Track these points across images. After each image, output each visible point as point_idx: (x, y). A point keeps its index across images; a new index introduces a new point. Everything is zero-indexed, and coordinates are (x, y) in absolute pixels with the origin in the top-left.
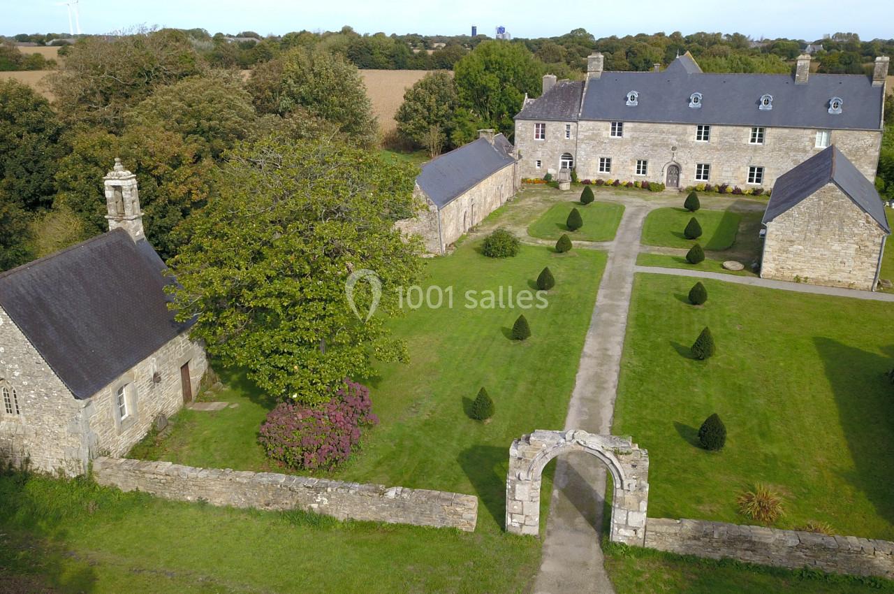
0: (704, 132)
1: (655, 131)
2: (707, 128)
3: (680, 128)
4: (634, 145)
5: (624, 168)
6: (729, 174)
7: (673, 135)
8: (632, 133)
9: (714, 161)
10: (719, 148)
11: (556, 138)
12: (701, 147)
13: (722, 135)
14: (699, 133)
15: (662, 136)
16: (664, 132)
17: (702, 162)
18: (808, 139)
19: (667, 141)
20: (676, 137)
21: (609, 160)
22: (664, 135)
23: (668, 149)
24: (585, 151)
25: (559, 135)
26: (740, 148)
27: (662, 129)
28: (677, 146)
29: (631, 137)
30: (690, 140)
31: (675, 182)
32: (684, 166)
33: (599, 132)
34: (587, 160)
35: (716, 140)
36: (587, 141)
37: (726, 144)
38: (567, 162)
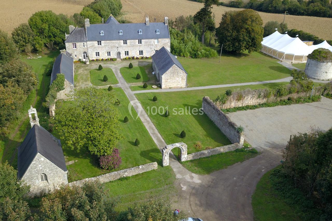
0: (125, 43)
1: (111, 43)
2: (126, 41)
3: (118, 41)
4: (106, 47)
5: (103, 55)
6: (134, 53)
9: (129, 50)
10: (130, 46)
11: (80, 47)
12: (125, 46)
13: (130, 42)
17: (126, 51)
18: (153, 42)
20: (117, 44)
21: (98, 53)
22: (114, 44)
23: (116, 48)
24: (91, 51)
25: (81, 47)
26: (136, 46)
27: (113, 42)
28: (118, 47)
29: (104, 45)
30: (122, 45)
31: (119, 57)
32: (121, 52)
33: (94, 44)
34: (91, 53)
35: (129, 44)
36: (91, 48)
37: (132, 45)
38: (85, 55)
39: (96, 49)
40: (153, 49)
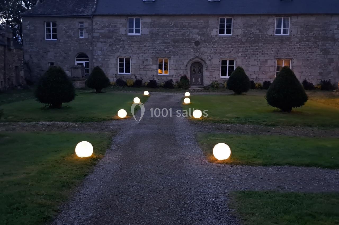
0: (227, 28)
1: (176, 26)
2: (229, 21)
3: (202, 21)
4: (154, 41)
5: (145, 67)
6: (256, 69)
7: (194, 29)
8: (151, 29)
9: (240, 55)
11: (70, 37)
12: (225, 41)
13: (246, 26)
14: (222, 26)
15: (183, 31)
16: (184, 26)
17: (227, 57)
19: (188, 35)
20: (197, 31)
21: (128, 61)
22: (185, 30)
23: (190, 45)
24: (102, 50)
25: (72, 34)
26: (265, 40)
27: (182, 23)
28: (199, 40)
29: (150, 33)
30: (212, 34)
31: (199, 80)
32: (208, 63)
33: (116, 28)
34: (104, 60)
35: (239, 32)
36: (104, 40)
37: (252, 36)
38: (83, 64)
39: (121, 47)
40: (334, 56)
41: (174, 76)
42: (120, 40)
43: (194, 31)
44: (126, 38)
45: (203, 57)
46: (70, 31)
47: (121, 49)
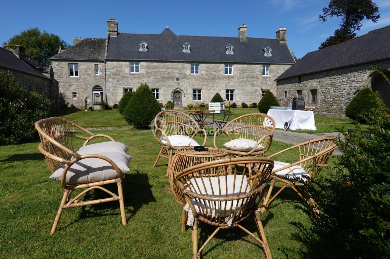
1: (163, 68)
2: (197, 65)
3: (180, 65)
4: (149, 78)
7: (175, 70)
8: (146, 69)
9: (204, 87)
11: (88, 74)
12: (195, 78)
13: (208, 69)
14: (193, 69)
16: (169, 68)
17: (196, 87)
18: (258, 71)
19: (171, 74)
20: (178, 71)
22: (169, 70)
23: (173, 80)
24: (112, 84)
25: (90, 72)
26: (219, 78)
27: (168, 66)
28: (179, 77)
29: (146, 72)
30: (187, 73)
31: (179, 103)
32: (185, 92)
33: (122, 69)
34: (114, 90)
35: (204, 72)
36: (114, 76)
37: (211, 75)
38: (98, 93)
39: (126, 81)
40: (258, 88)
41: (163, 101)
42: (125, 77)
43: (175, 71)
44: (129, 75)
45: (182, 88)
46: (89, 70)
47: (126, 83)
